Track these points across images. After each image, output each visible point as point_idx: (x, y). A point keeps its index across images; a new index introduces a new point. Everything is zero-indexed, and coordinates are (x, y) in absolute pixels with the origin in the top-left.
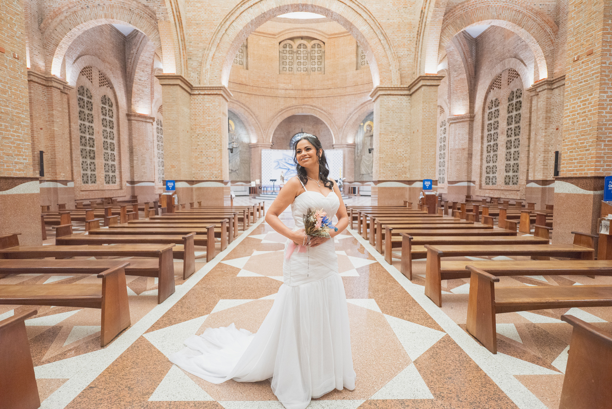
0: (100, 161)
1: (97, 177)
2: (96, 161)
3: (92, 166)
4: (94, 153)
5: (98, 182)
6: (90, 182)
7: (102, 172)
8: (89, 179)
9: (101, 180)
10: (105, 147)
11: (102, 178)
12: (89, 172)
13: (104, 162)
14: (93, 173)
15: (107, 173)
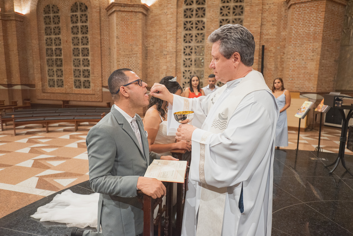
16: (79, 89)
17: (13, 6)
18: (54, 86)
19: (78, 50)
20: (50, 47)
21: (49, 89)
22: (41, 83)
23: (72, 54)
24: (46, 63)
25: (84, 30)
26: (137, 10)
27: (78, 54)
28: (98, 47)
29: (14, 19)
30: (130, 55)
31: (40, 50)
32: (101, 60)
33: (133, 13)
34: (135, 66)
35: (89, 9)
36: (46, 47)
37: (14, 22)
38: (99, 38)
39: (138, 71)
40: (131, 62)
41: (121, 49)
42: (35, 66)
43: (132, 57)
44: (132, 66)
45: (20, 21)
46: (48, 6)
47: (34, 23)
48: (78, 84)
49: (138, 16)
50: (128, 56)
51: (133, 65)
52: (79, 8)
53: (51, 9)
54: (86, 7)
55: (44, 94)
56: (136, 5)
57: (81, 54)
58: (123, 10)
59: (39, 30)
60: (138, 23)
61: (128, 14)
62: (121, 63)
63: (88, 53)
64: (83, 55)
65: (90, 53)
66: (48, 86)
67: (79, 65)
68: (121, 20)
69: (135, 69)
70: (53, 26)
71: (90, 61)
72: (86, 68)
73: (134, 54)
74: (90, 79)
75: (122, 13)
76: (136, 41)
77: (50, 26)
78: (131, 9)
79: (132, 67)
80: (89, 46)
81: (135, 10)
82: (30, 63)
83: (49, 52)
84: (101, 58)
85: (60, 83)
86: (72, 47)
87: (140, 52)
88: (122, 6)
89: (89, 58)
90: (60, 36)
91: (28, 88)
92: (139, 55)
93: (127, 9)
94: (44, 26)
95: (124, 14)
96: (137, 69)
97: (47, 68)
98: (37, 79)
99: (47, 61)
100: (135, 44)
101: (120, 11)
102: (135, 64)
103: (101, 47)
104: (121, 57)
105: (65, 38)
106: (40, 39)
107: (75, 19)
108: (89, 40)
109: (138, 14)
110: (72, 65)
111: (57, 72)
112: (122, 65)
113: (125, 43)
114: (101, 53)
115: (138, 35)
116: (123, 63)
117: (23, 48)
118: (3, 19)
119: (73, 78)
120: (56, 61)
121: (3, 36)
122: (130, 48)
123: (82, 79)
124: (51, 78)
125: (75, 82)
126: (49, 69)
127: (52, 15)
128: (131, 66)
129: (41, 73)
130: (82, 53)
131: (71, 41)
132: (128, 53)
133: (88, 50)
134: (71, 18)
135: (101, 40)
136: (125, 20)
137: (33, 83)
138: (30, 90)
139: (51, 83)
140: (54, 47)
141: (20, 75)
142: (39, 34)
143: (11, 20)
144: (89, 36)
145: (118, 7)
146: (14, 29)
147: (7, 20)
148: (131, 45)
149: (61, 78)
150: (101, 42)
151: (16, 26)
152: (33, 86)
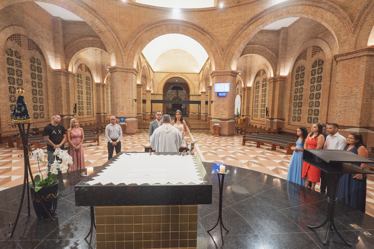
0: (305, 108)
1: (301, 118)
2: (302, 108)
3: (299, 112)
4: (302, 104)
5: (302, 121)
6: (296, 121)
7: (305, 115)
8: (296, 119)
9: (304, 120)
10: (311, 98)
11: (305, 119)
12: (297, 115)
13: (308, 108)
14: (299, 115)
15: (310, 116)
16: (310, 124)
17: (280, 72)
18: (295, 121)
19: (313, 95)
20: (296, 94)
21: (292, 123)
22: (288, 118)
23: (309, 98)
24: (293, 105)
25: (319, 80)
26: (361, 54)
27: (313, 98)
28: (327, 91)
29: (279, 80)
30: (348, 96)
31: (291, 97)
32: (329, 102)
33: (357, 58)
34: (353, 107)
35: (324, 63)
36: (294, 94)
37: (279, 81)
38: (329, 84)
39: (357, 111)
40: (349, 103)
41: (339, 92)
42: (287, 107)
43: (351, 98)
44: (350, 106)
45: (283, 80)
46: (299, 67)
47: (289, 80)
48: (310, 120)
49: (362, 60)
50: (346, 98)
51: (352, 105)
52: (317, 63)
53: (300, 69)
54: (323, 62)
55: (289, 126)
56: (360, 50)
57: (314, 98)
58: (345, 58)
59: (292, 84)
60: (361, 66)
61: (351, 61)
62: (338, 104)
63: (320, 97)
64: (316, 98)
65: (321, 96)
66: (292, 120)
67: (312, 106)
68: (342, 67)
69: (352, 109)
70: (300, 80)
71: (320, 103)
72: (317, 108)
73: (354, 95)
74: (318, 117)
75: (343, 62)
76: (357, 83)
77: (298, 80)
78: (355, 55)
79: (349, 108)
80: (321, 92)
81: (359, 55)
82: (285, 105)
83: (296, 97)
84: (329, 100)
85: (299, 119)
86: (310, 93)
87: (362, 93)
88: (344, 56)
89: (320, 100)
90: (303, 86)
91: (281, 121)
92: (358, 96)
93: (349, 57)
94: (295, 81)
95: (345, 62)
96: (355, 109)
97: (293, 108)
98: (286, 116)
99: (294, 104)
100: (355, 86)
101: (342, 60)
102: (353, 104)
103: (330, 91)
104: (339, 99)
105: (306, 87)
106: (291, 90)
107: (314, 73)
108: (322, 86)
109: (362, 58)
110: (308, 106)
111: (298, 111)
112: (339, 106)
113: (344, 87)
114: (329, 96)
115: (360, 77)
116: (341, 104)
117: (282, 96)
118: (274, 81)
119: (307, 116)
120: (299, 104)
121: (273, 90)
122: (350, 90)
123: (313, 117)
124: (294, 115)
125: (308, 119)
126: (294, 109)
127: (300, 73)
128: (348, 106)
129: (289, 112)
130: (316, 97)
131: (310, 89)
132: (346, 95)
133: (320, 95)
134: (312, 72)
135: (330, 85)
136: (347, 67)
137: (284, 118)
138: (282, 122)
139: (294, 118)
140: (298, 94)
141: (278, 113)
142: (291, 87)
143: (278, 81)
144: (322, 83)
145: (340, 57)
146: (278, 86)
147: (276, 81)
148: (351, 87)
149: (300, 115)
150: (330, 88)
151: (280, 84)
152: (283, 120)
